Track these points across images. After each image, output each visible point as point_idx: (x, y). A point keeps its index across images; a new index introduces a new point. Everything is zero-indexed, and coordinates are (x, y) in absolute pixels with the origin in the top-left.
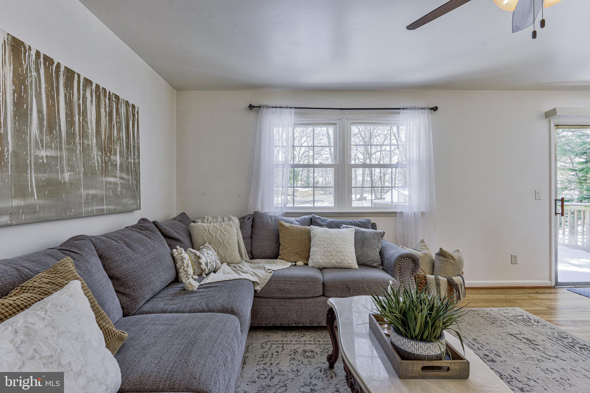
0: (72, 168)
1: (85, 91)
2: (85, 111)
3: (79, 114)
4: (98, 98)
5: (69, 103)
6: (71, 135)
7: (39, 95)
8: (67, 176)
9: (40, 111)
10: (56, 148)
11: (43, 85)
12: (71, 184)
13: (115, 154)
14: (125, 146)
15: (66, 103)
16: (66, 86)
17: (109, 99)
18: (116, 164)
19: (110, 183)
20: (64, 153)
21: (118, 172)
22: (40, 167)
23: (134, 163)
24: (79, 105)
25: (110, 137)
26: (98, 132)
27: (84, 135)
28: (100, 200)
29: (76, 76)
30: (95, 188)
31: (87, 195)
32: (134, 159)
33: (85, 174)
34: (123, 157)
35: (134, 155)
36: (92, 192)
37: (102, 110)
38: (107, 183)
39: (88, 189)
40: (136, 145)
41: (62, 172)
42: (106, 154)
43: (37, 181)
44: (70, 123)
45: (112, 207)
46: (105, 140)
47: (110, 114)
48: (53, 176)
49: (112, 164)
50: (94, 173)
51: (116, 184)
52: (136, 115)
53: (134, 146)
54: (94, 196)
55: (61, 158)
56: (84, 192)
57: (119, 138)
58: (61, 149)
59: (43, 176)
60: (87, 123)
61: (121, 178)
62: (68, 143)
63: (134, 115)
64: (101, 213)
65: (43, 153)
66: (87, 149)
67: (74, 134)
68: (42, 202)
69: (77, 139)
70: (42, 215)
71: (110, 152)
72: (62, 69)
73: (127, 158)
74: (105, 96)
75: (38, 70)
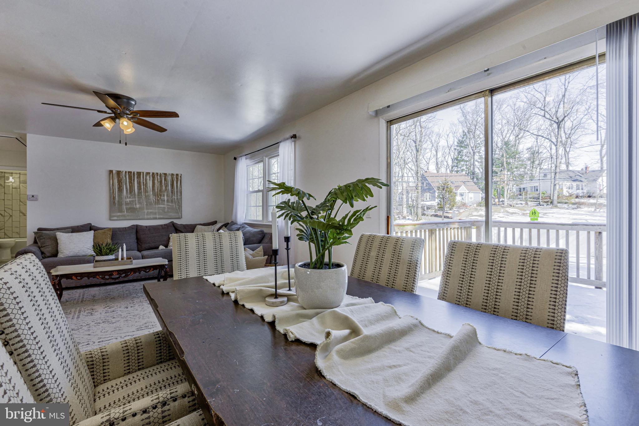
0: (140, 203)
1: (146, 177)
2: (146, 183)
3: (144, 185)
4: (153, 177)
5: (139, 183)
6: (140, 193)
7: (126, 184)
8: (138, 206)
9: (126, 188)
10: (133, 198)
11: (128, 180)
12: (140, 208)
13: (164, 196)
14: (170, 192)
15: (138, 183)
16: (137, 178)
17: (160, 176)
18: (164, 200)
19: (160, 207)
20: (137, 199)
21: (166, 203)
22: (127, 204)
23: (177, 199)
24: (144, 183)
25: (161, 190)
26: (153, 189)
27: (146, 191)
28: (155, 214)
29: (142, 174)
30: (151, 209)
31: (148, 212)
32: (177, 197)
33: (146, 205)
34: (169, 196)
35: (177, 194)
36: (150, 211)
37: (156, 181)
38: (158, 207)
39: (148, 209)
40: (179, 191)
41: (136, 204)
42: (158, 197)
43: (126, 208)
44: (139, 188)
45: (162, 216)
46: (157, 192)
47: (161, 182)
48: (131, 206)
49: (162, 200)
50: (151, 204)
51: (164, 208)
52: (179, 178)
53: (177, 192)
54: (151, 212)
55: (135, 201)
56: (146, 211)
57: (166, 189)
58: (135, 198)
59: (128, 207)
60: (147, 187)
61: (167, 205)
62: (138, 195)
63: (177, 179)
64: (155, 219)
65: (128, 200)
66: (147, 197)
67: (141, 192)
68: (128, 214)
69: (143, 194)
70: (128, 218)
71: (161, 195)
72: (136, 173)
73: (172, 197)
74: (158, 176)
75: (126, 177)
